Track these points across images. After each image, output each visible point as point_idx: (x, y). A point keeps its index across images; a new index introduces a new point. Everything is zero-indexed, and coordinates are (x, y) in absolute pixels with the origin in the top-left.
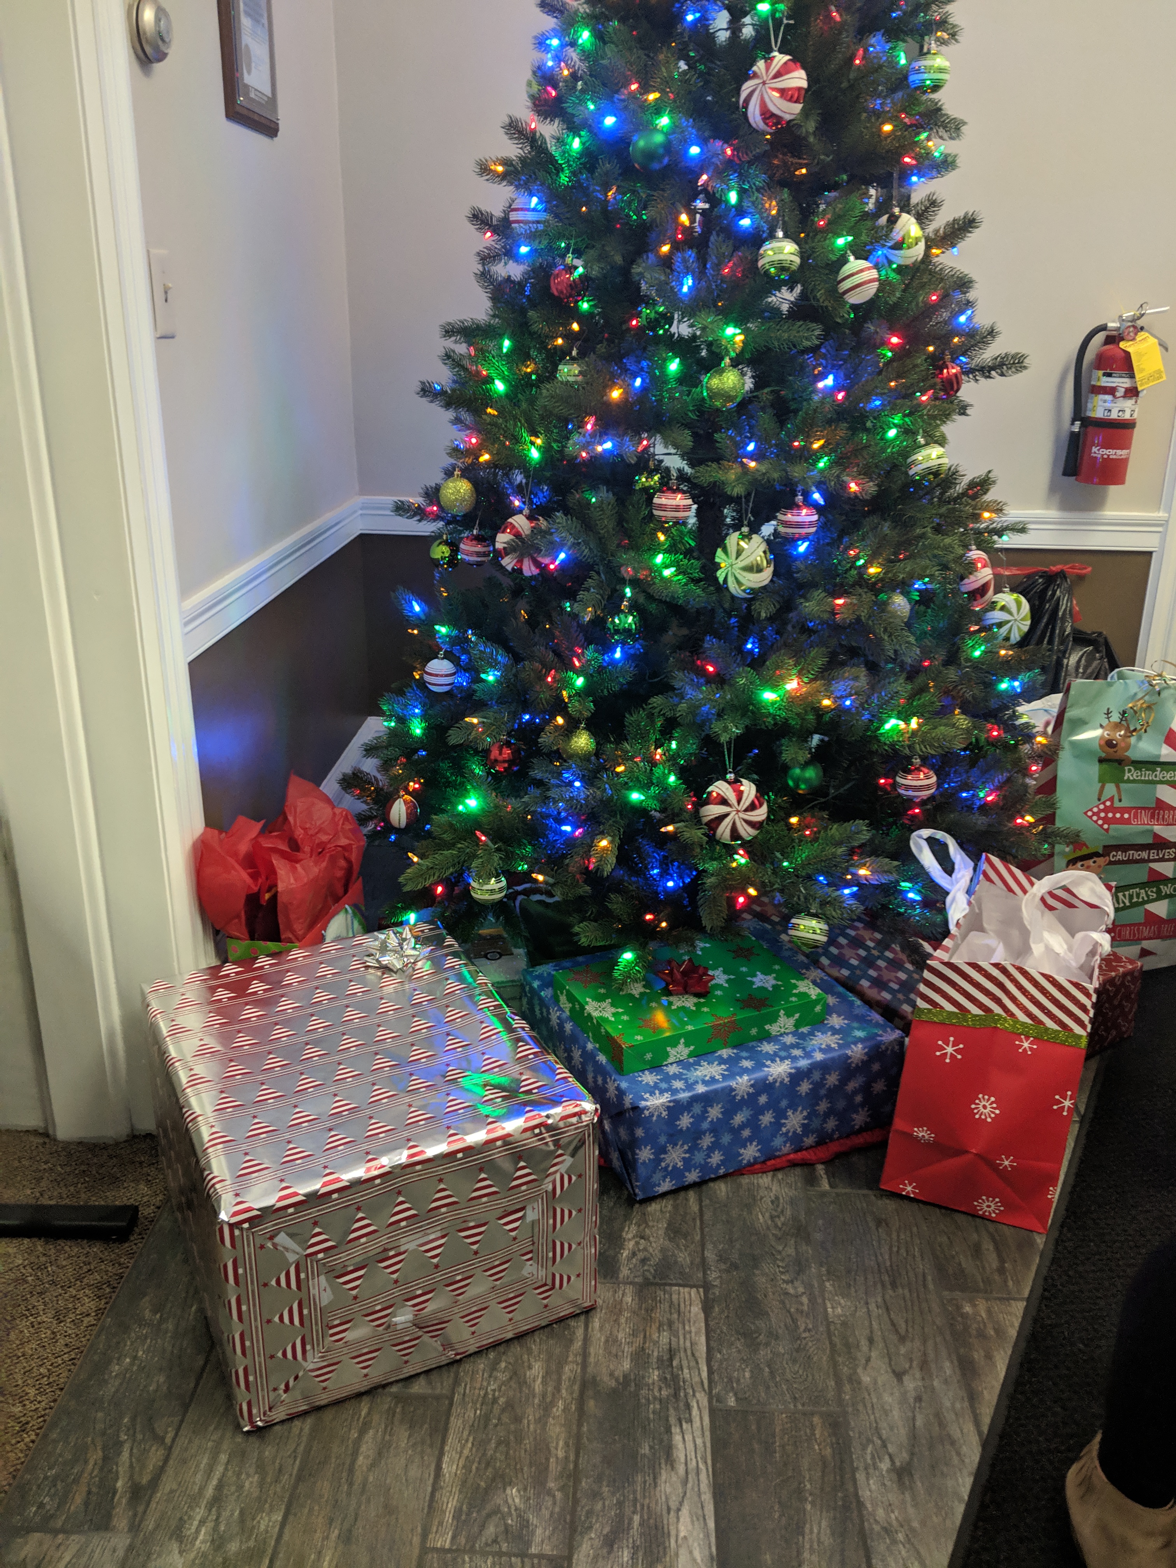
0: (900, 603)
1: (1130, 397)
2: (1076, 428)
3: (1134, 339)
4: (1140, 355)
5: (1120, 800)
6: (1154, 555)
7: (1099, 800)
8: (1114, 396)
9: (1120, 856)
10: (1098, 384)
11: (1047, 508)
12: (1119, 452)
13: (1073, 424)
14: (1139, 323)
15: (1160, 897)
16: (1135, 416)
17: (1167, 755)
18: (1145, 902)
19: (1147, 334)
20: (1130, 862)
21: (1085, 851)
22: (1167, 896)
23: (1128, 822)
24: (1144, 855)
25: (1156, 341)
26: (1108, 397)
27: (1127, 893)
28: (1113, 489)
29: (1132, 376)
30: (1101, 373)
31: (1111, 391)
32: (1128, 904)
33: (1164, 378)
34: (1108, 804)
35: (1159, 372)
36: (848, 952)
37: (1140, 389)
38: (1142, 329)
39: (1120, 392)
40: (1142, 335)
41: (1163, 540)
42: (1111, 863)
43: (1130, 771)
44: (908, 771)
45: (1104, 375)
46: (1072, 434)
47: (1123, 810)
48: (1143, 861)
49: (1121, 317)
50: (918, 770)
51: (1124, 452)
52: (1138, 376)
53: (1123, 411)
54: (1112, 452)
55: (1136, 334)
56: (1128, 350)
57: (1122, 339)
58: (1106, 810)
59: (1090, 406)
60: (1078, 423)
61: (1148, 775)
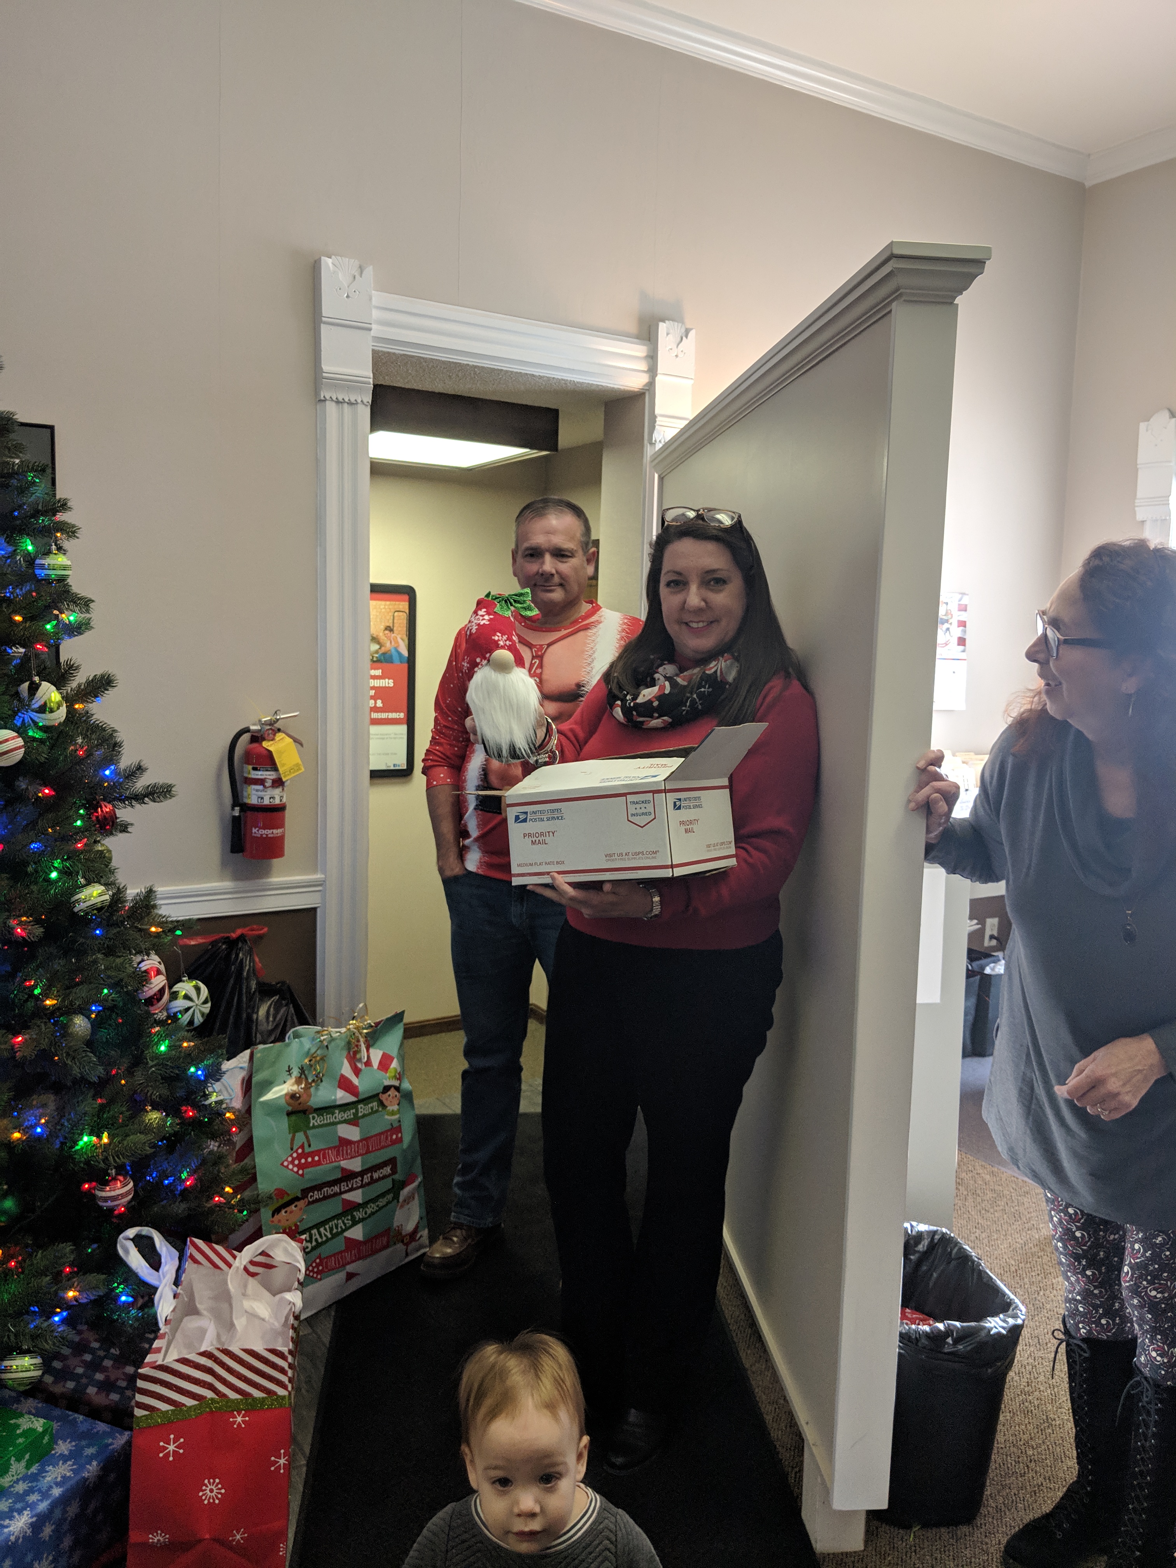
0: (80, 1024)
1: (277, 787)
2: (237, 812)
3: (273, 740)
4: (280, 753)
5: (310, 1146)
6: (318, 911)
7: (292, 1149)
8: (265, 786)
9: (317, 1195)
10: (250, 776)
12: (275, 831)
13: (233, 809)
14: (277, 725)
15: (355, 1223)
16: (284, 800)
17: (341, 1098)
18: (343, 1231)
19: (283, 735)
20: (325, 1198)
21: (286, 1199)
22: (361, 1220)
23: (319, 1163)
24: (336, 1189)
25: (291, 740)
26: (261, 787)
27: (327, 1227)
28: (275, 861)
29: (276, 769)
30: (250, 767)
31: (261, 782)
32: (329, 1236)
33: (303, 769)
34: (300, 1151)
35: (297, 765)
36: (73, 1362)
37: (284, 780)
38: (279, 730)
39: (269, 783)
40: (280, 736)
41: (323, 897)
42: (310, 1203)
43: (314, 1118)
44: (106, 1183)
45: (255, 769)
46: (234, 818)
47: (312, 1154)
48: (335, 1195)
49: (260, 721)
50: (115, 1179)
51: (280, 831)
52: (281, 770)
53: (273, 798)
54: (270, 831)
55: (274, 735)
56: (270, 748)
57: (264, 739)
58: (299, 1157)
59: (245, 794)
60: (237, 809)
61: (329, 1118)
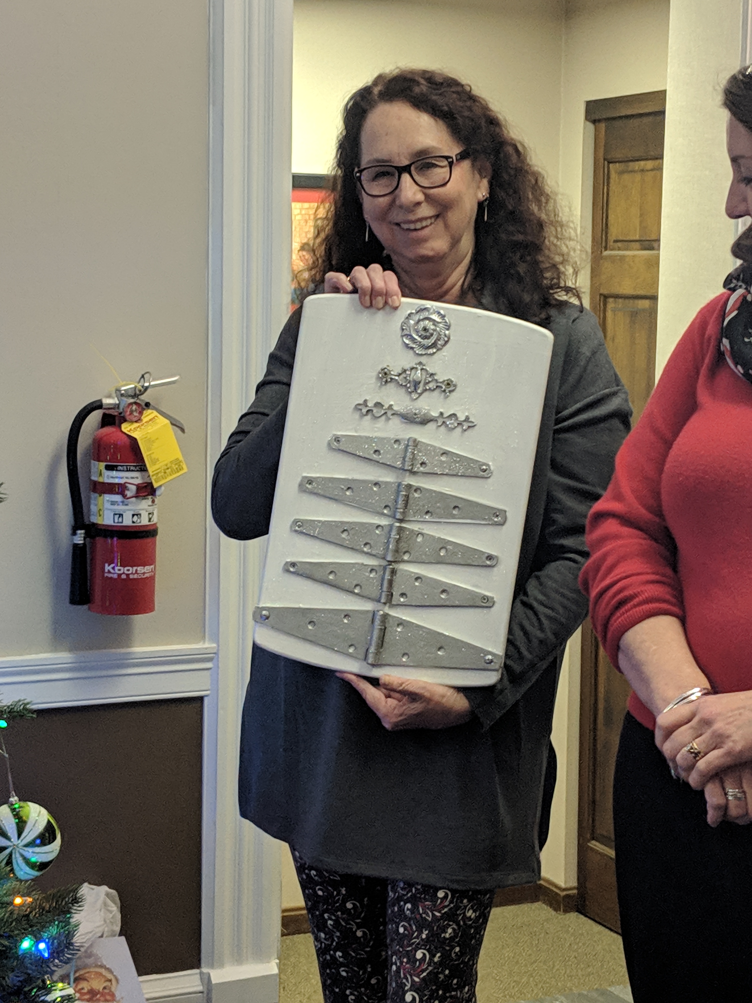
1: (144, 497)
2: (79, 539)
3: (139, 420)
4: (150, 441)
6: (206, 701)
8: (124, 496)
10: (101, 480)
11: (55, 649)
13: (74, 533)
14: (145, 398)
16: (155, 519)
19: (155, 413)
25: (167, 422)
26: (118, 498)
28: (139, 620)
29: (143, 469)
30: (102, 465)
31: (120, 489)
33: (185, 470)
35: (177, 462)
37: (155, 485)
38: (148, 405)
39: (132, 490)
40: (149, 415)
41: (215, 681)
45: (108, 468)
46: (75, 546)
49: (118, 390)
52: (151, 469)
53: (138, 515)
54: (132, 570)
55: (141, 413)
56: (134, 435)
57: (125, 420)
59: (93, 508)
60: (81, 532)
